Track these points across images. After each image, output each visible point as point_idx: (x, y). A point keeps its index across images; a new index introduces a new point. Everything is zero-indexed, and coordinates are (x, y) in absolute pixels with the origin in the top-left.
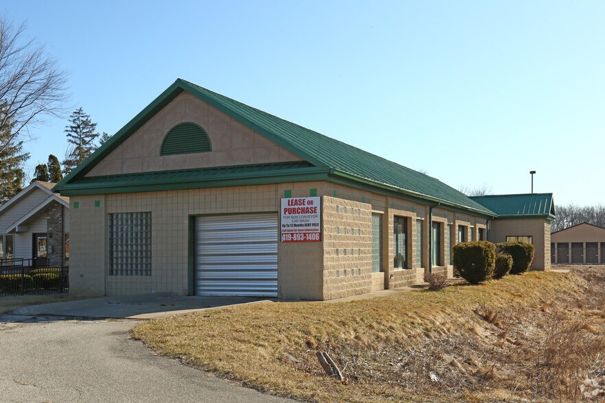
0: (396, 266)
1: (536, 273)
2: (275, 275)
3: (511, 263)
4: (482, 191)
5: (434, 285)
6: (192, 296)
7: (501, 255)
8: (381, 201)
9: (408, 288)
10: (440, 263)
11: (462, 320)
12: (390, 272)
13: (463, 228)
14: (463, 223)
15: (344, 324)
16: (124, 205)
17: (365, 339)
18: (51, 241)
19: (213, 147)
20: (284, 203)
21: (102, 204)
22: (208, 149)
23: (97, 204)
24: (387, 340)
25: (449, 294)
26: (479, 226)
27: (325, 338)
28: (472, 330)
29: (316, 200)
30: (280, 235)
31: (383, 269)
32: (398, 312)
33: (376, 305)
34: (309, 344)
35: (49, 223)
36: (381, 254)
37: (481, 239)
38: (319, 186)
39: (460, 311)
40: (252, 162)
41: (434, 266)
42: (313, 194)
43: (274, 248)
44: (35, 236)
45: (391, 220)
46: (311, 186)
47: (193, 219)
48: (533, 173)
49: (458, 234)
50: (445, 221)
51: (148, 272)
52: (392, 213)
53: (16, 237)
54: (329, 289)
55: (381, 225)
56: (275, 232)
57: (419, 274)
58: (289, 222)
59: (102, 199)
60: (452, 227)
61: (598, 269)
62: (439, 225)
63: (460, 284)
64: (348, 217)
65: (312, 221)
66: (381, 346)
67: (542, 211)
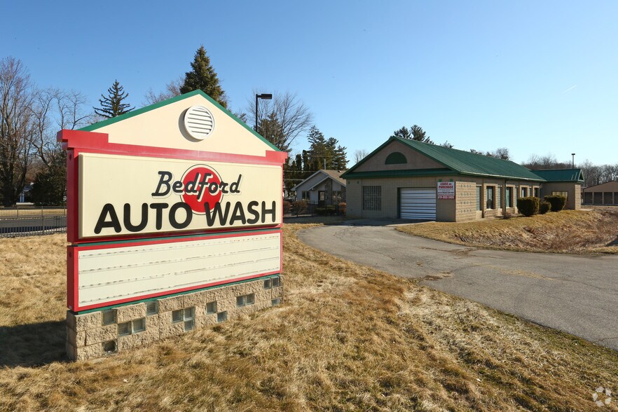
0: (488, 208)
1: (569, 211)
2: (435, 211)
3: (550, 206)
4: (547, 157)
5: (506, 216)
6: (398, 219)
7: (545, 202)
8: (481, 180)
9: (493, 218)
10: (511, 205)
11: (517, 231)
12: (485, 211)
13: (525, 189)
14: (524, 186)
15: (467, 230)
16: (369, 183)
17: (475, 235)
18: (327, 194)
19: (408, 162)
20: (439, 184)
21: (360, 183)
22: (406, 163)
23: (358, 183)
24: (484, 236)
25: (512, 221)
26: (534, 187)
27: (461, 234)
28: (521, 235)
29: (453, 183)
30: (437, 196)
31: (481, 209)
32: (489, 227)
33: (479, 224)
34: (456, 236)
35: (326, 187)
36: (480, 203)
37: (536, 195)
38: (453, 178)
39: (517, 228)
40: (425, 168)
41: (508, 207)
42: (451, 181)
43: (434, 201)
44: (319, 192)
45: (485, 188)
46: (451, 178)
47: (399, 190)
48: (573, 154)
49: (522, 193)
50: (514, 186)
51: (380, 209)
52: (485, 185)
53: (311, 192)
54: (458, 217)
55: (480, 191)
56: (435, 195)
57: (499, 211)
58: (441, 191)
59: (360, 181)
60: (518, 189)
61: (613, 209)
62: (510, 189)
63: (520, 216)
64: (466, 189)
65: (451, 191)
66: (481, 238)
67: (574, 179)
